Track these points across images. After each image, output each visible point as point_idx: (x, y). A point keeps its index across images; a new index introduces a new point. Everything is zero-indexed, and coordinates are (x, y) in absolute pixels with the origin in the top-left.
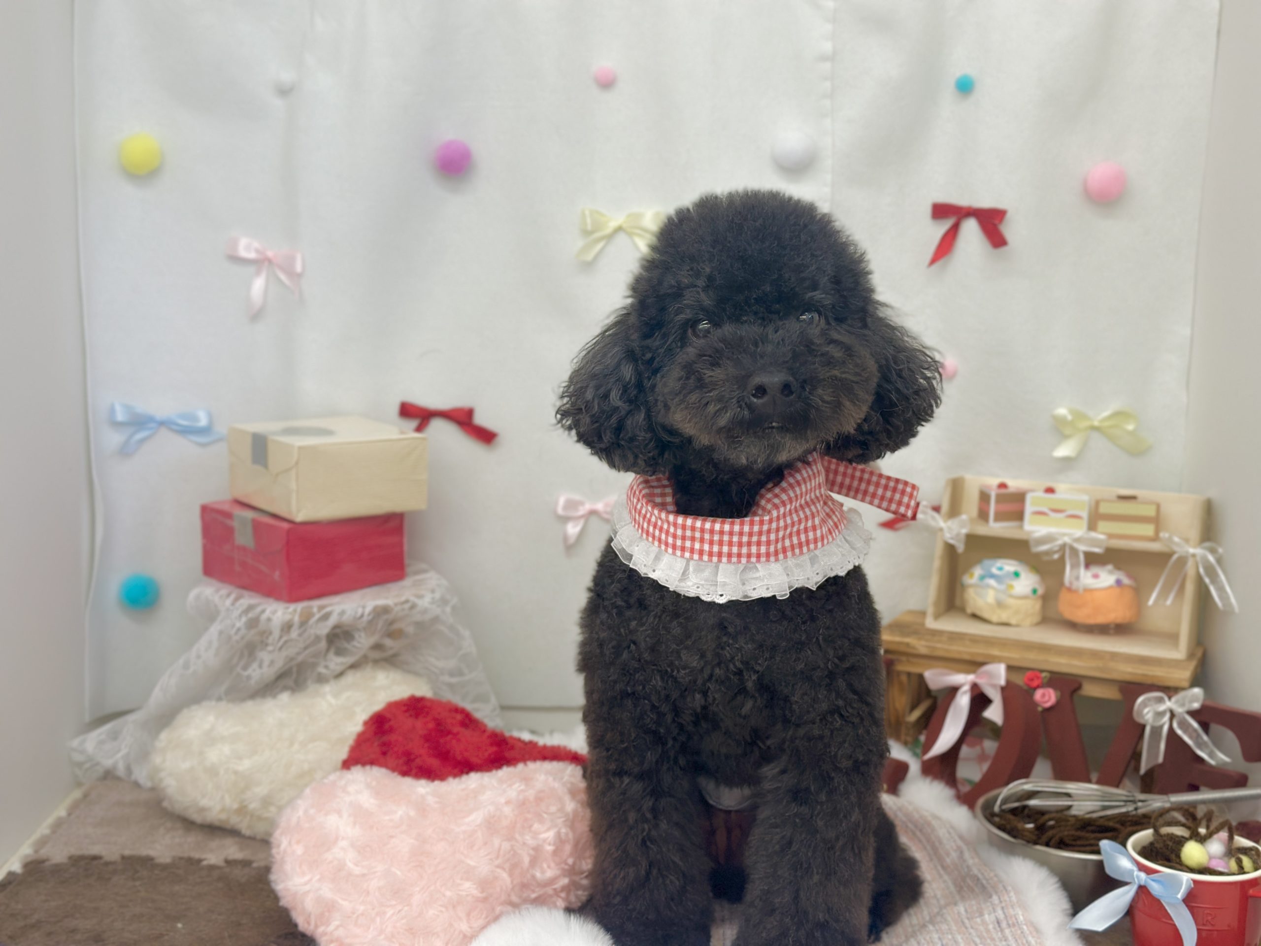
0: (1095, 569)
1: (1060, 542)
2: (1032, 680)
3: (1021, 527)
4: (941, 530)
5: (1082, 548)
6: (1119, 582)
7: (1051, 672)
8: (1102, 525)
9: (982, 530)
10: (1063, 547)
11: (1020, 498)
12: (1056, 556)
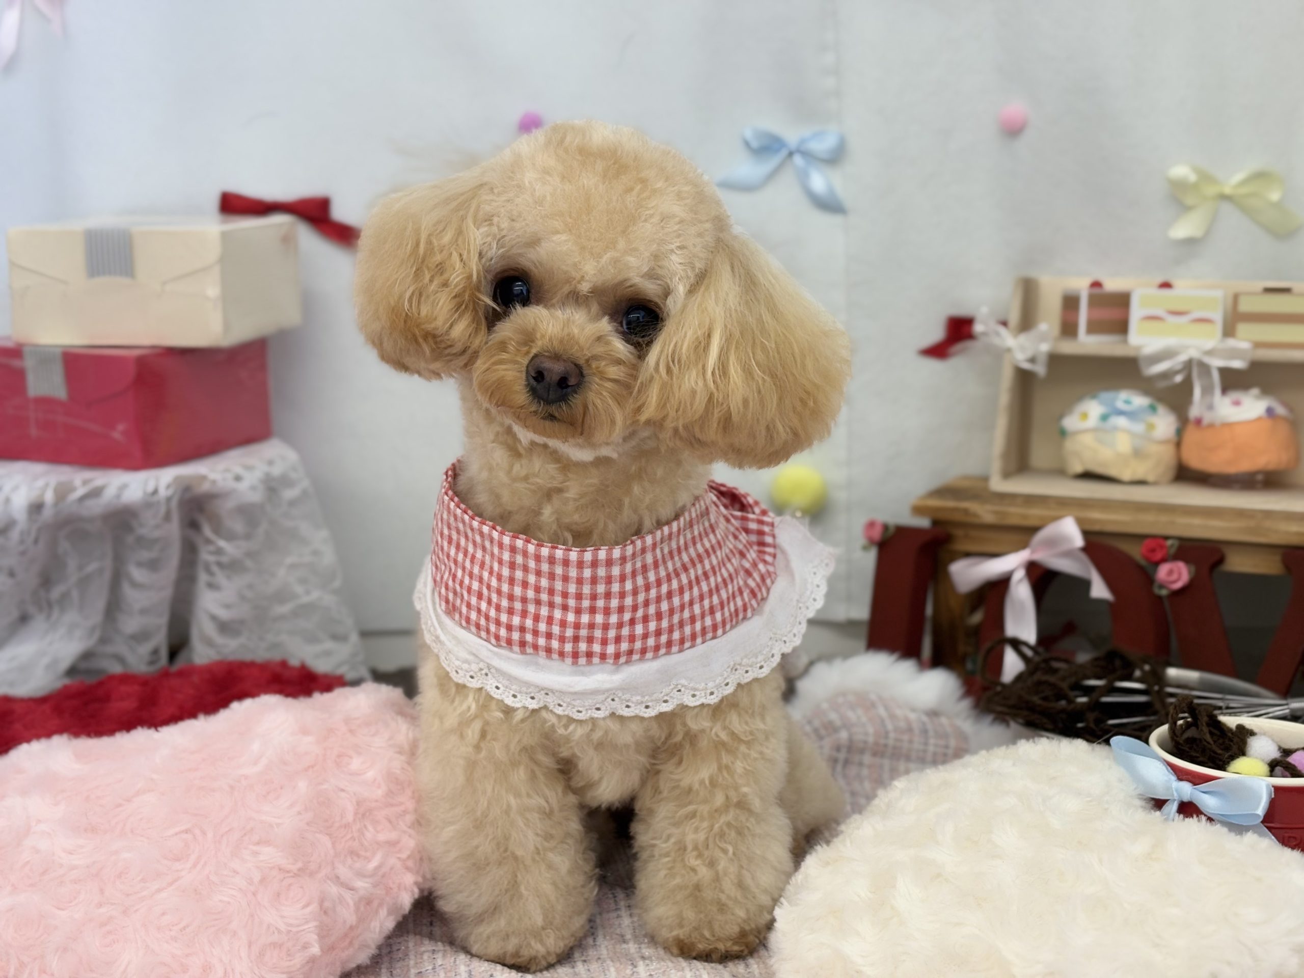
0: (1234, 395)
1: (1183, 358)
2: (1153, 551)
3: (1125, 341)
4: (1009, 350)
5: (1217, 363)
6: (1270, 411)
7: (1181, 539)
8: (1245, 329)
9: (1068, 348)
10: (1189, 365)
11: (1122, 301)
12: (1179, 379)
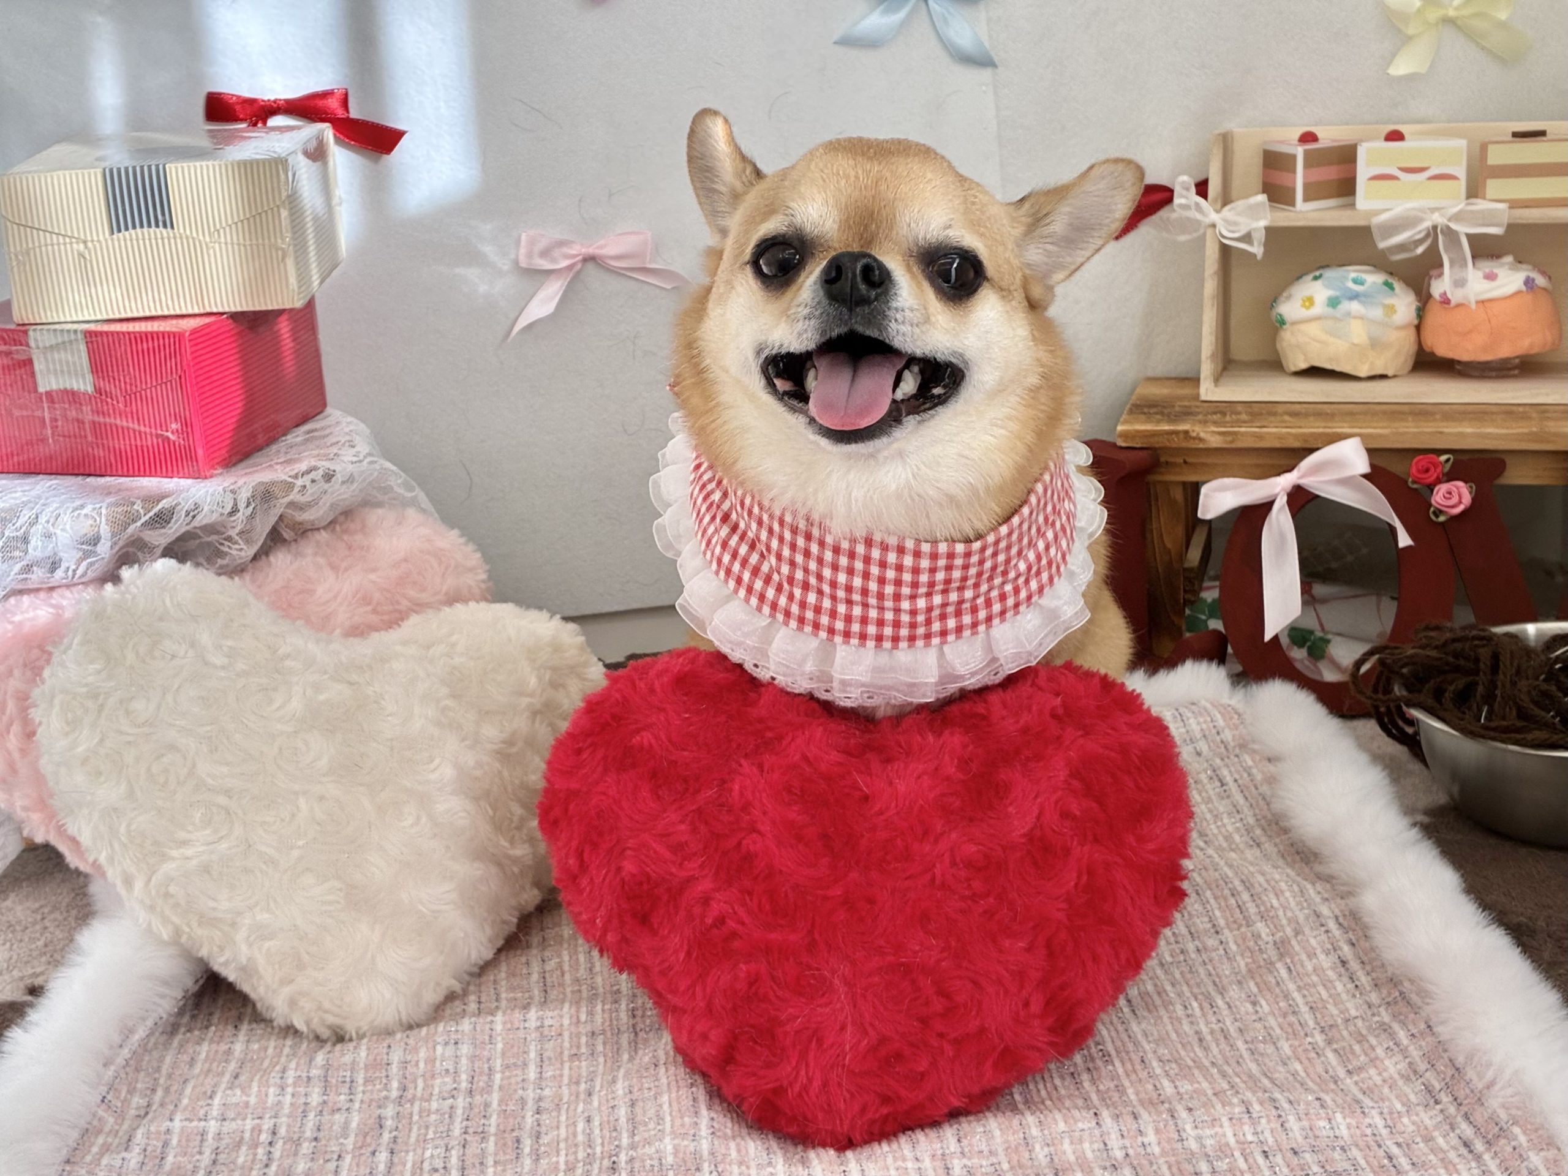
0: (1487, 266)
1: (1427, 224)
2: (1423, 469)
4: (1212, 226)
6: (1529, 282)
8: (1494, 187)
9: (1285, 218)
10: (1433, 232)
11: (1347, 155)
12: (1423, 249)
